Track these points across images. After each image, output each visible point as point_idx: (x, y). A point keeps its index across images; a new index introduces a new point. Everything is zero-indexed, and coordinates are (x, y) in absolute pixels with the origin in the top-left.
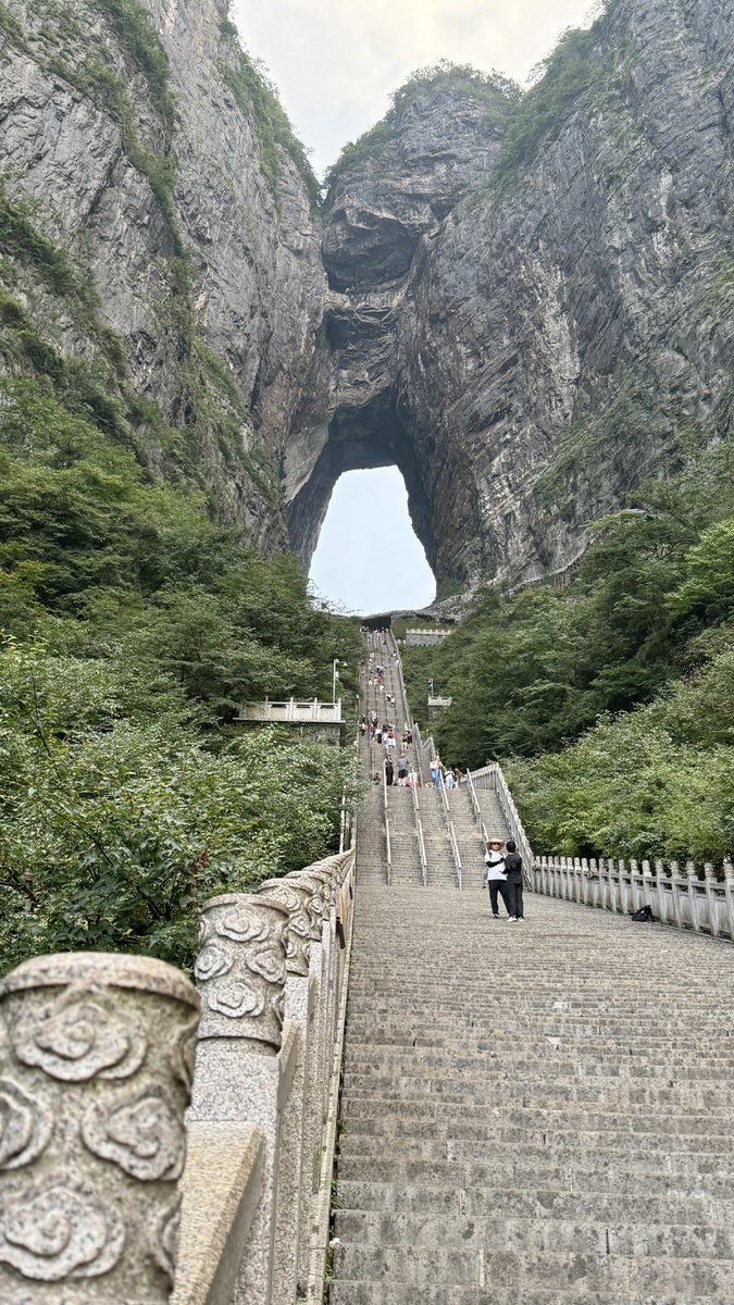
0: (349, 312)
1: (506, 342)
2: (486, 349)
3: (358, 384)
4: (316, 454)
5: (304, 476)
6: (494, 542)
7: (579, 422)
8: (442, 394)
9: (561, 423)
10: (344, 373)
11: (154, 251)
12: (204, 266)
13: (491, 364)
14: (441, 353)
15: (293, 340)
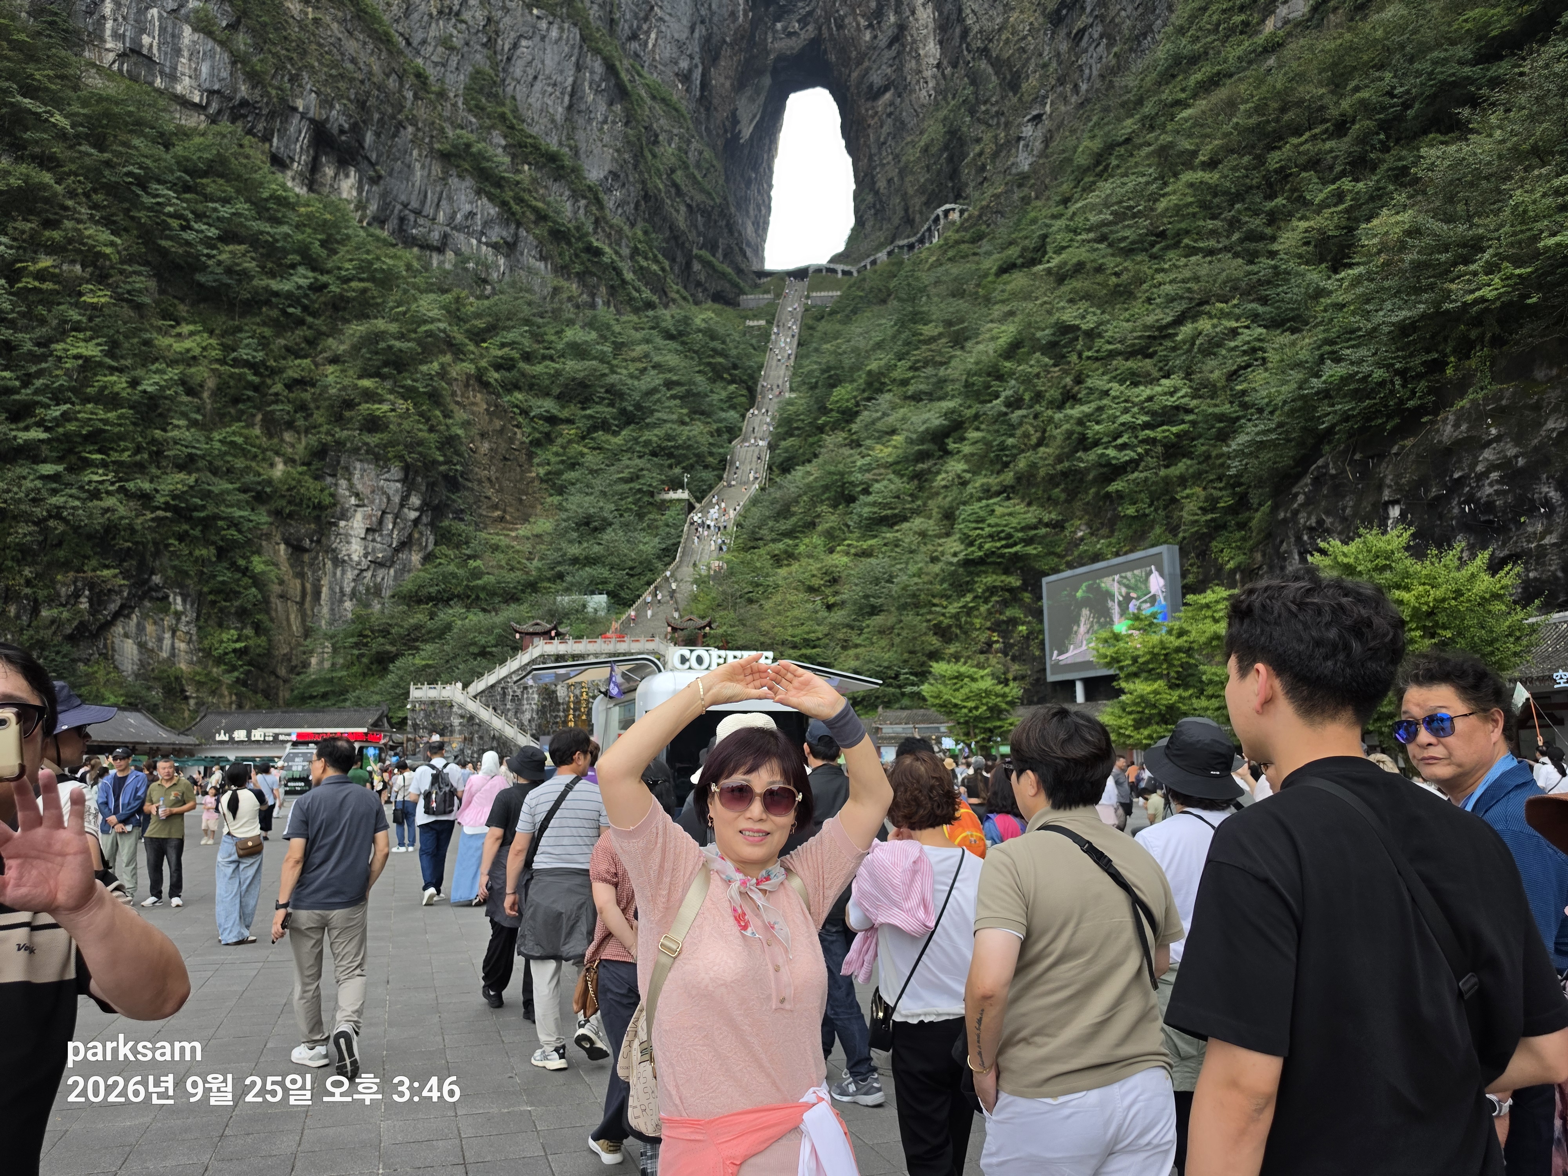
1: (892, 19)
2: (879, 23)
3: (790, 35)
4: (762, 99)
5: (754, 116)
6: (881, 201)
7: (937, 106)
8: (849, 58)
9: (926, 102)
10: (779, 26)
11: (611, 104)
12: (652, 8)
13: (883, 40)
14: (847, 21)
15: (733, 14)
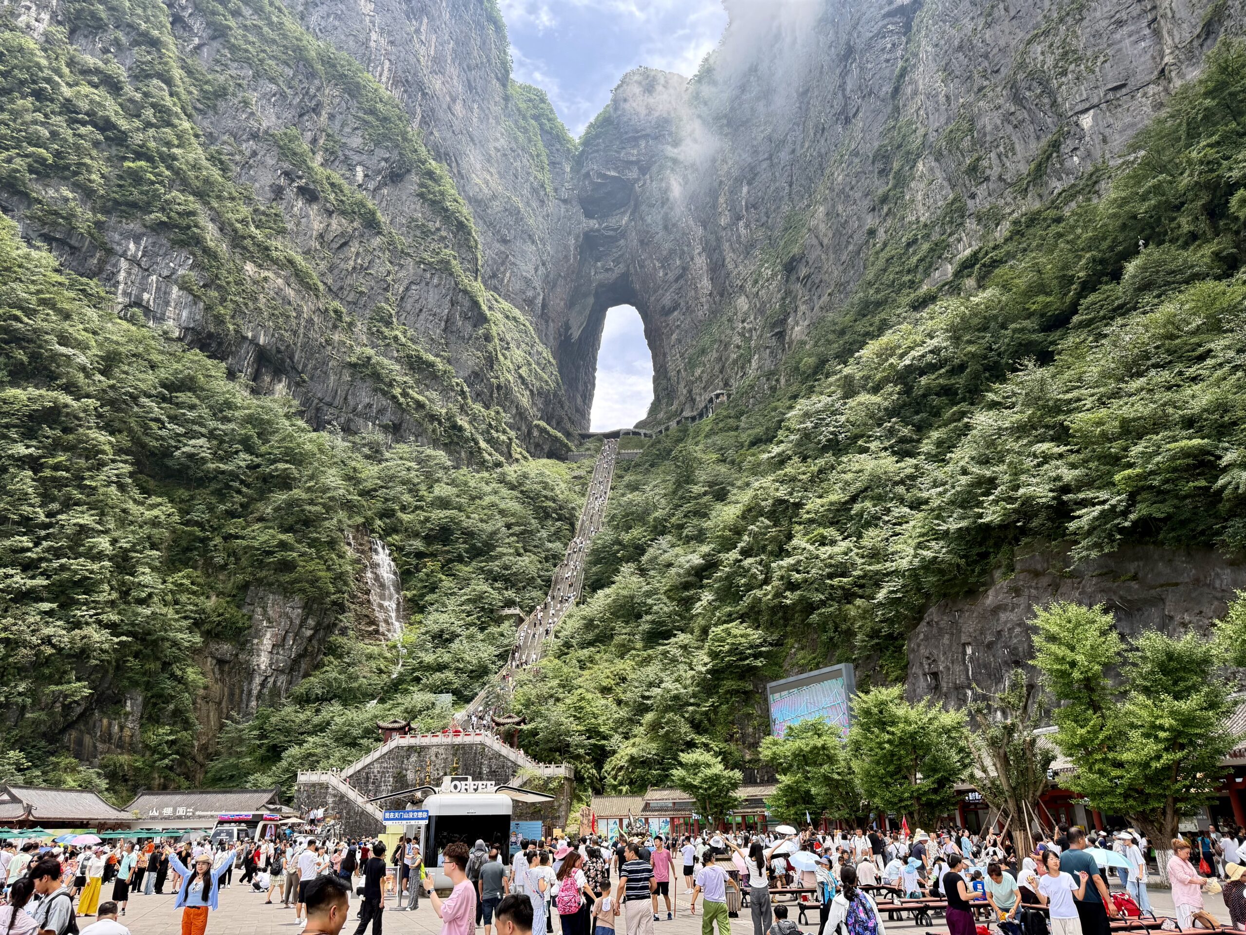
0: (598, 230)
1: (678, 263)
2: (669, 265)
3: (607, 270)
4: (587, 312)
5: (583, 323)
6: (672, 385)
7: (710, 321)
8: (649, 287)
9: (702, 319)
10: (599, 264)
11: (475, 326)
12: (507, 256)
13: (671, 276)
14: (646, 263)
